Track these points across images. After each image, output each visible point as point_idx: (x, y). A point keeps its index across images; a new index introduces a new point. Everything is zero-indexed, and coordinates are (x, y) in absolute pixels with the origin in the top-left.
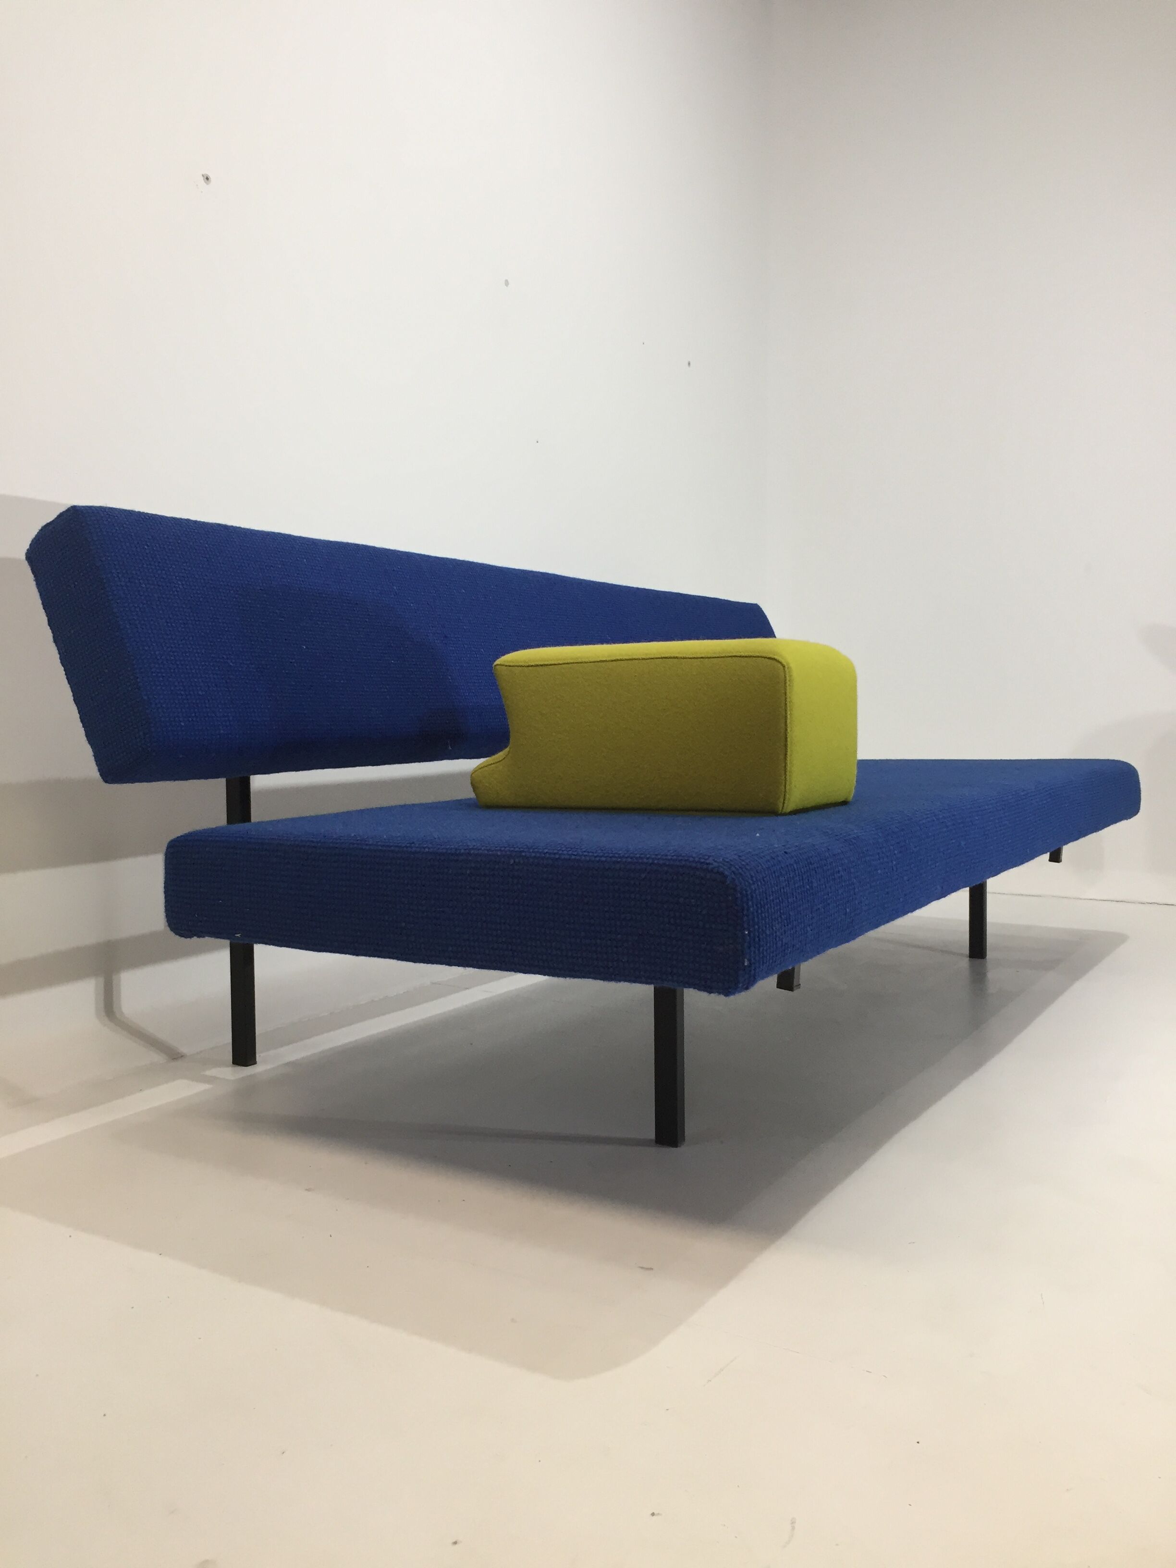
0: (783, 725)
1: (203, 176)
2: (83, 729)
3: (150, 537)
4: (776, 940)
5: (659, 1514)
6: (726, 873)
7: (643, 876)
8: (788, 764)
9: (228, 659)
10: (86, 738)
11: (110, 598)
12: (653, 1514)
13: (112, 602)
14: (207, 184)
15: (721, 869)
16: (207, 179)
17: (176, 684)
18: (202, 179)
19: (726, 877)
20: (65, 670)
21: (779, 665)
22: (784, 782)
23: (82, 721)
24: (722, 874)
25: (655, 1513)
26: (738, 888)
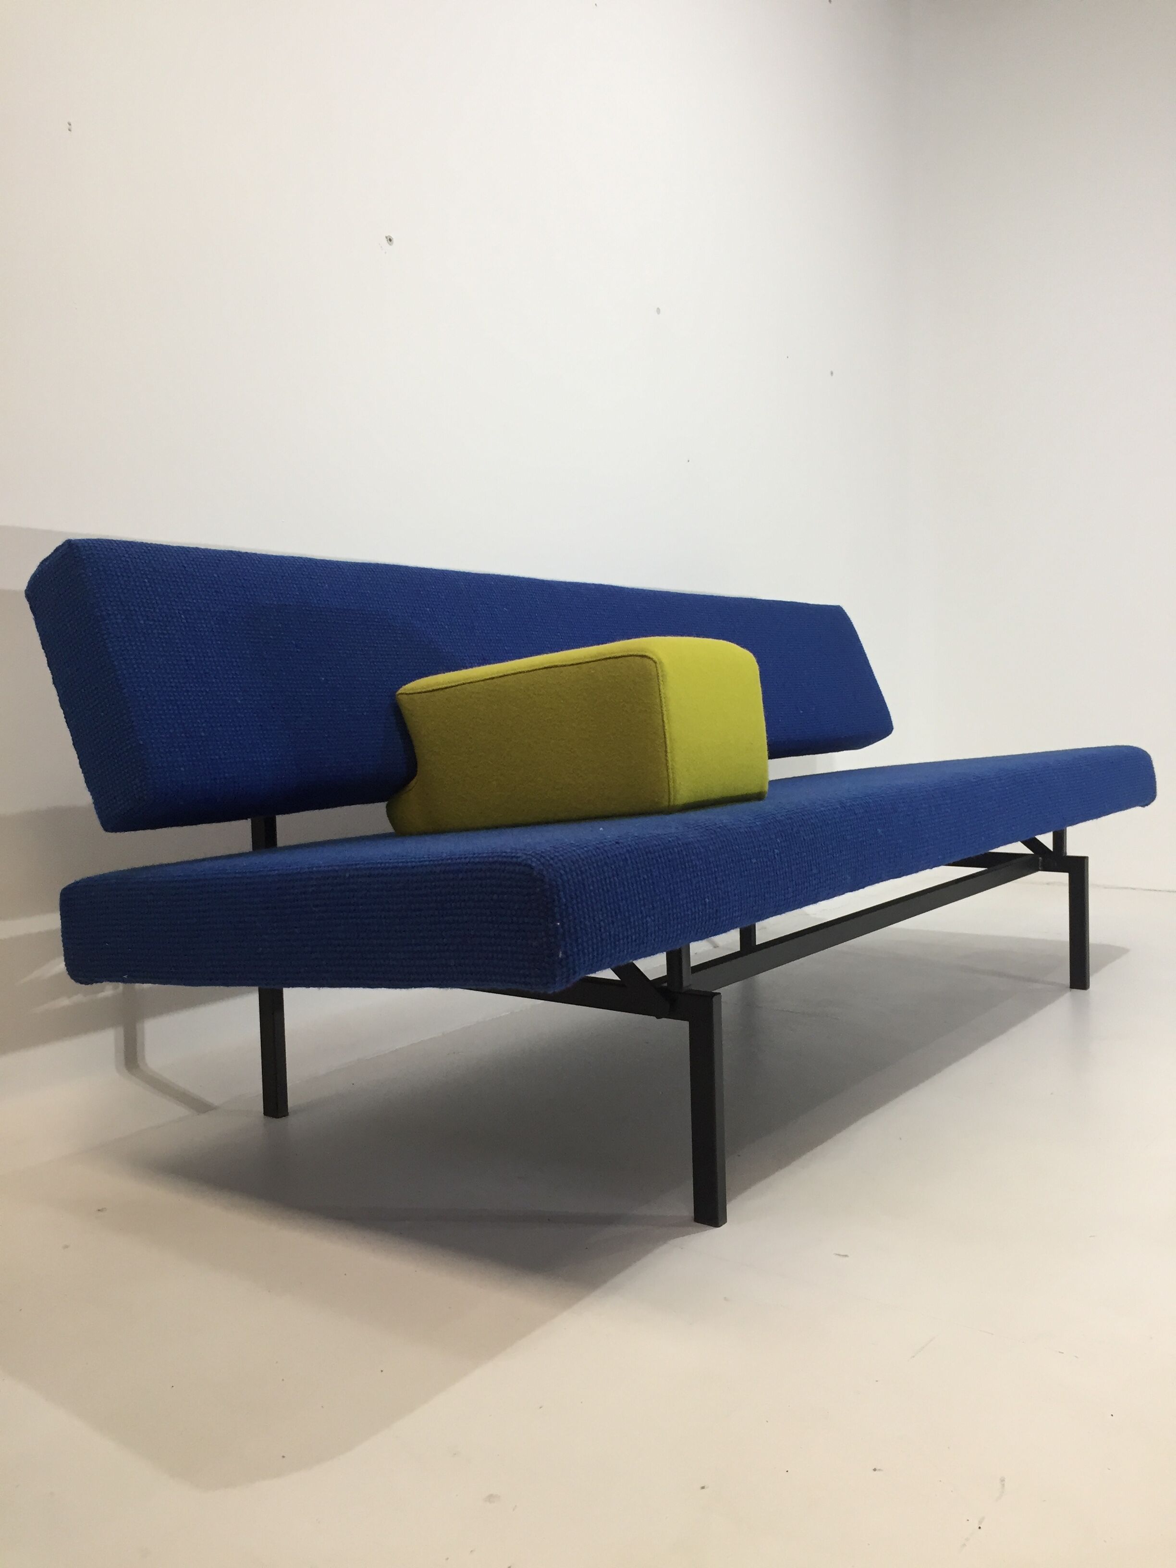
0: (660, 721)
1: (386, 237)
2: (83, 775)
3: (151, 570)
4: (600, 930)
5: (879, 1470)
6: (534, 864)
7: (460, 876)
8: (669, 761)
9: (235, 696)
10: (85, 785)
11: (106, 636)
12: (875, 1470)
13: (107, 641)
14: (390, 245)
15: (529, 862)
16: (390, 240)
17: (176, 725)
18: (385, 241)
19: (532, 868)
20: (64, 713)
21: (651, 661)
22: (667, 780)
23: (81, 767)
24: (530, 866)
25: (877, 1469)
26: (547, 880)
